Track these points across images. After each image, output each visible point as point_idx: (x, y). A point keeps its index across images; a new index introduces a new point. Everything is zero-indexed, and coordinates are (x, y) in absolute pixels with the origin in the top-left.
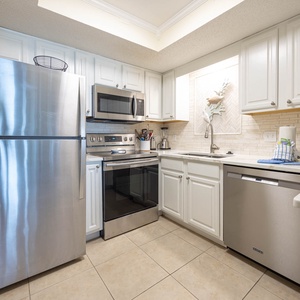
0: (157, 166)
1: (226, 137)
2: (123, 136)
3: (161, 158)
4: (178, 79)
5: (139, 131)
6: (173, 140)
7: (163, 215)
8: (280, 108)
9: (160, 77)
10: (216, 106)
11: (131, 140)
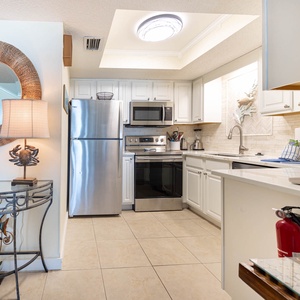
0: (181, 163)
1: (257, 138)
2: (155, 138)
3: (186, 156)
4: (206, 85)
5: (171, 133)
6: (207, 141)
7: (189, 208)
8: (295, 110)
9: (190, 84)
10: (246, 107)
11: (162, 140)
